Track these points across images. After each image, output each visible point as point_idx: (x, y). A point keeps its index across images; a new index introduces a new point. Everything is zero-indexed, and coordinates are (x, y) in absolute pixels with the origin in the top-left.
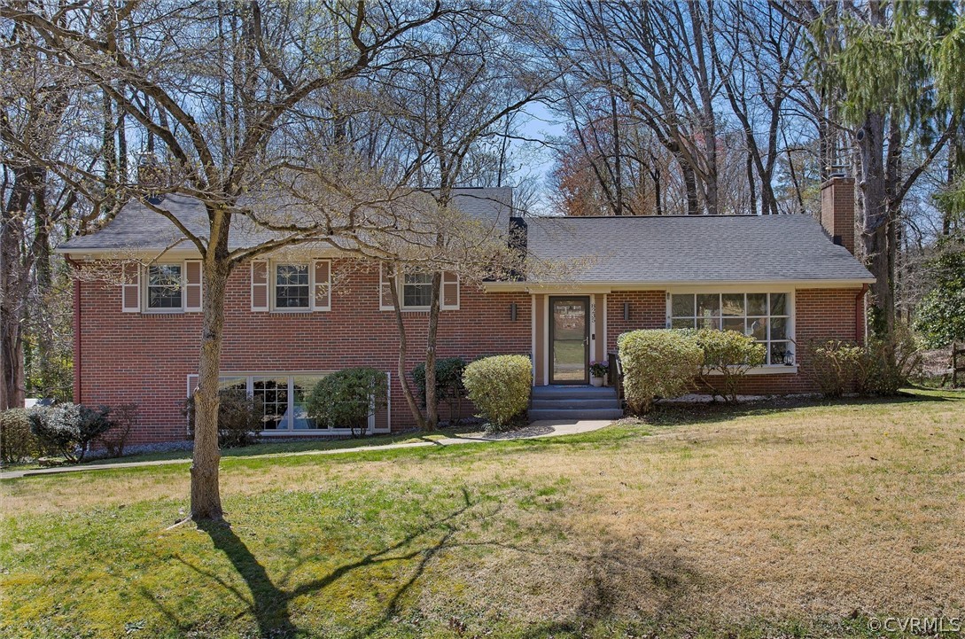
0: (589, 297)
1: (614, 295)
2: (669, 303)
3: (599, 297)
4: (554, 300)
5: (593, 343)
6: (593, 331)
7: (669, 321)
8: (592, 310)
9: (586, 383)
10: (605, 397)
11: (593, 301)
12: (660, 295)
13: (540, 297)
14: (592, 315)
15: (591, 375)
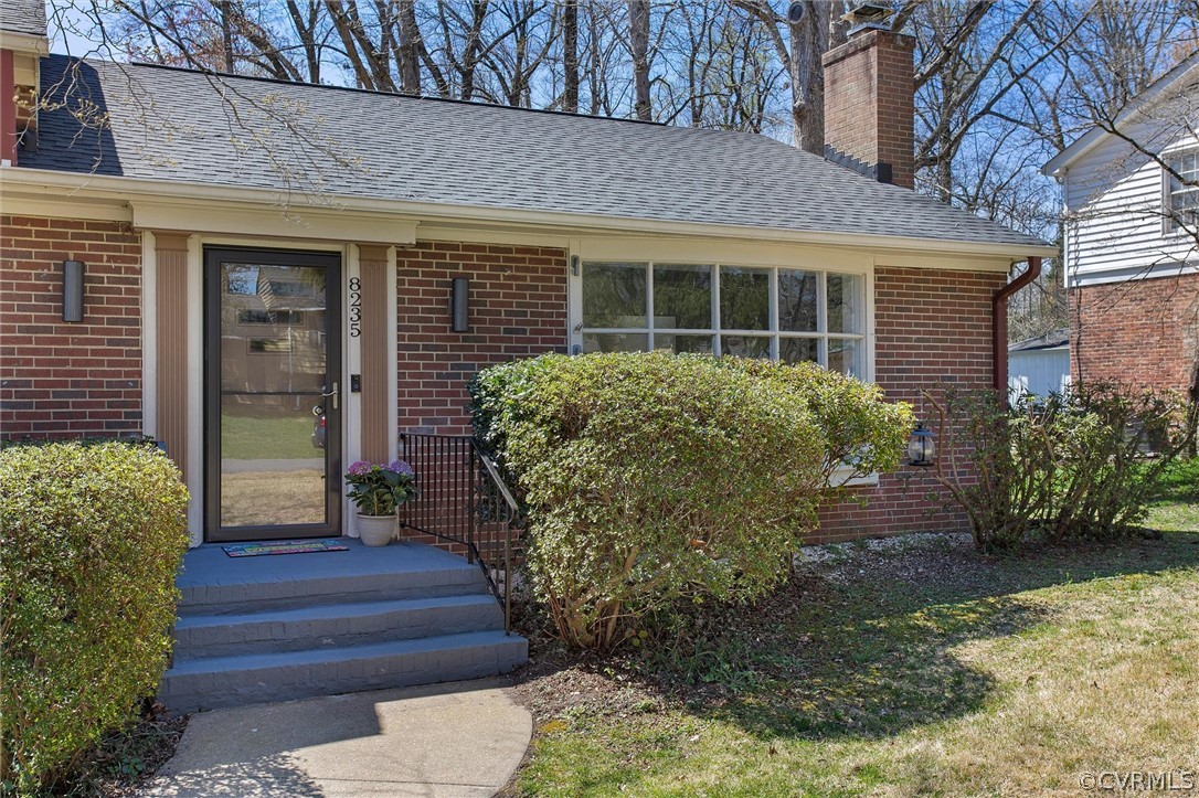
0: (336, 257)
1: (416, 256)
2: (575, 287)
3: (372, 253)
4: (218, 257)
5: (353, 405)
6: (353, 363)
7: (575, 339)
8: (350, 299)
9: (330, 530)
10: (438, 591)
11: (352, 269)
12: (552, 262)
13: (170, 241)
14: (349, 313)
15: (350, 507)
